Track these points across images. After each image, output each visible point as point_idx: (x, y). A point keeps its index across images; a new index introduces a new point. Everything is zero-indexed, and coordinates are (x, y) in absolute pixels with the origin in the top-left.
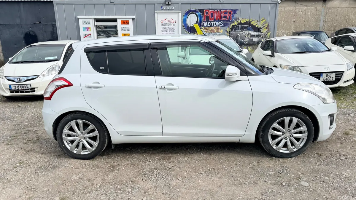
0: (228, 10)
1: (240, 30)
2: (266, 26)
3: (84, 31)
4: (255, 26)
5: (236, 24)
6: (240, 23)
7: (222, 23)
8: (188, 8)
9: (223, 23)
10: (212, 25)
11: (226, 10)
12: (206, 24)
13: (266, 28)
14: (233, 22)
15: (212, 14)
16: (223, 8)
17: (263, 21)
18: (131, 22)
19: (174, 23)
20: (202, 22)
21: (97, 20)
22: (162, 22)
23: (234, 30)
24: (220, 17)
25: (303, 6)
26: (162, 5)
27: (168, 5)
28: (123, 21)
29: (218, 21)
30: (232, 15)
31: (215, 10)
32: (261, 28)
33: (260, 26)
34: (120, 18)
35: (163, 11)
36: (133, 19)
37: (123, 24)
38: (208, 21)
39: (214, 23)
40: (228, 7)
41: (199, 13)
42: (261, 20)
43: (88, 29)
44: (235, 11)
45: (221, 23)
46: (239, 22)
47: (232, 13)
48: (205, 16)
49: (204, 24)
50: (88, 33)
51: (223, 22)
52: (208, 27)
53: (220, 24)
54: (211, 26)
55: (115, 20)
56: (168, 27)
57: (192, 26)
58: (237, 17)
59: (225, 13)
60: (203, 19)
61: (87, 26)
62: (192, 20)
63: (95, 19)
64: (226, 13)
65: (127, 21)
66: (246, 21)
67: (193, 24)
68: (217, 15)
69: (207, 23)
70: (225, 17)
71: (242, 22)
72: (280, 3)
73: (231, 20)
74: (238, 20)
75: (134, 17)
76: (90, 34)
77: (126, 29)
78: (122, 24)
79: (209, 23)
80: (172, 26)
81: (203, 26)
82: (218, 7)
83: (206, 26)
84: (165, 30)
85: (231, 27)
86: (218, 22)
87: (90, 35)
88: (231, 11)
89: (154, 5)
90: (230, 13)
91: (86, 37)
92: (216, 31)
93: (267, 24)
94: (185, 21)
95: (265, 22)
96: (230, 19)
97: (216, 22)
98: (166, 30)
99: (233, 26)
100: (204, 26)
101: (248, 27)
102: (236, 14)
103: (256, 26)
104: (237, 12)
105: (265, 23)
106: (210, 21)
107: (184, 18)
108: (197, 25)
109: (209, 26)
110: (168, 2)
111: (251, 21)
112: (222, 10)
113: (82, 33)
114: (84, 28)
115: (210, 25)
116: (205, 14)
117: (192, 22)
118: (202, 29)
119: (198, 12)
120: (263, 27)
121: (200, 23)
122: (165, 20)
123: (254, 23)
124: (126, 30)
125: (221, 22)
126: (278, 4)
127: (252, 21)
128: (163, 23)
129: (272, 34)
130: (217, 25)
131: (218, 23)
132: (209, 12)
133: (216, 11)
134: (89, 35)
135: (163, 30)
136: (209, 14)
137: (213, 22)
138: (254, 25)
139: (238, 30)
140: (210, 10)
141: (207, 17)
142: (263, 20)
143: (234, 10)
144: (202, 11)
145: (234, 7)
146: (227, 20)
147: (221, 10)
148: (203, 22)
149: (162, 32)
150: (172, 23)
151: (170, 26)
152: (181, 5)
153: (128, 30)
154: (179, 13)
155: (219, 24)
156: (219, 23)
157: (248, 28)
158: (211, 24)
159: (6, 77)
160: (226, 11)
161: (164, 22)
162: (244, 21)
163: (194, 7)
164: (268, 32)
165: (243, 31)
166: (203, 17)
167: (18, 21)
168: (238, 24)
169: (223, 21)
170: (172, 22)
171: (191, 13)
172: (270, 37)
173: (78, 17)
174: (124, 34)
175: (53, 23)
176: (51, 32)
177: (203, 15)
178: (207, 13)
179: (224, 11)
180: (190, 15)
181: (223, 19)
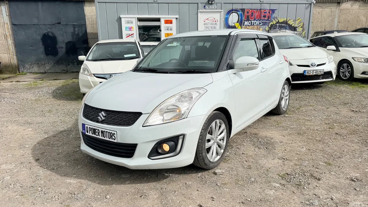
0: (267, 9)
1: (278, 29)
2: (302, 26)
3: (126, 30)
4: (292, 25)
5: (274, 23)
6: (278, 22)
7: (261, 22)
8: (230, 7)
9: (262, 22)
10: (252, 25)
12: (246, 23)
14: (272, 21)
15: (252, 14)
16: (262, 8)
17: (299, 20)
18: (174, 21)
19: (216, 22)
21: (140, 20)
22: (204, 21)
23: (273, 29)
24: (260, 17)
25: (319, 7)
26: (205, 4)
27: (212, 4)
28: (167, 20)
29: (258, 20)
30: (271, 15)
31: (255, 9)
32: (297, 27)
33: (296, 26)
34: (163, 17)
35: (206, 10)
36: (176, 18)
37: (167, 23)
38: (248, 20)
39: (254, 22)
40: (267, 7)
41: (241, 12)
42: (297, 19)
43: (130, 29)
44: (273, 11)
46: (277, 21)
47: (271, 12)
48: (246, 15)
49: (244, 22)
50: (131, 32)
51: (262, 21)
52: (248, 26)
53: (260, 23)
54: (251, 25)
55: (158, 20)
56: (210, 26)
58: (275, 17)
59: (264, 13)
60: (243, 18)
61: (130, 25)
63: (137, 18)
64: (266, 13)
65: (170, 20)
66: (283, 20)
67: (234, 23)
68: (256, 14)
69: (247, 22)
70: (265, 16)
71: (280, 21)
72: (315, 3)
73: (269, 20)
74: (276, 20)
75: (177, 17)
76: (133, 34)
77: (169, 28)
78: (165, 23)
79: (249, 22)
80: (214, 26)
81: (244, 25)
82: (258, 7)
84: (207, 29)
85: (269, 26)
86: (258, 21)
89: (197, 4)
90: (269, 13)
91: (128, 36)
92: (255, 29)
93: (302, 23)
94: (227, 20)
95: (300, 21)
96: (269, 18)
97: (256, 21)
99: (271, 25)
100: (245, 25)
101: (285, 26)
102: (274, 14)
103: (293, 25)
104: (276, 12)
105: (300, 22)
106: (250, 20)
107: (226, 17)
108: (238, 24)
109: (249, 25)
110: (212, 2)
111: (288, 20)
113: (125, 33)
114: (126, 28)
115: (250, 24)
116: (246, 13)
117: (233, 20)
119: (239, 11)
120: (298, 27)
121: (241, 22)
122: (208, 20)
123: (291, 22)
124: (169, 30)
125: (261, 21)
126: (313, 4)
127: (289, 21)
128: (205, 22)
129: (307, 33)
131: (257, 22)
132: (250, 11)
133: (256, 11)
134: (132, 35)
135: (205, 29)
136: (250, 13)
137: (253, 21)
138: (290, 24)
139: (276, 29)
140: (251, 9)
141: (248, 17)
142: (299, 19)
143: (273, 10)
144: (243, 10)
145: (273, 7)
146: (266, 19)
147: (261, 9)
148: (244, 21)
151: (212, 26)
152: (223, 5)
153: (171, 29)
154: (222, 12)
155: (258, 23)
157: (285, 27)
158: (252, 23)
159: (94, 74)
160: (266, 11)
161: (207, 21)
162: (281, 20)
163: (235, 7)
164: (303, 30)
165: (281, 30)
166: (244, 17)
167: (35, 21)
168: (276, 24)
169: (263, 20)
171: (232, 13)
172: (304, 35)
173: (121, 16)
174: (167, 34)
175: (75, 24)
176: (72, 33)
177: (244, 14)
178: (248, 12)
179: (264, 11)
180: (232, 14)
181: (263, 18)
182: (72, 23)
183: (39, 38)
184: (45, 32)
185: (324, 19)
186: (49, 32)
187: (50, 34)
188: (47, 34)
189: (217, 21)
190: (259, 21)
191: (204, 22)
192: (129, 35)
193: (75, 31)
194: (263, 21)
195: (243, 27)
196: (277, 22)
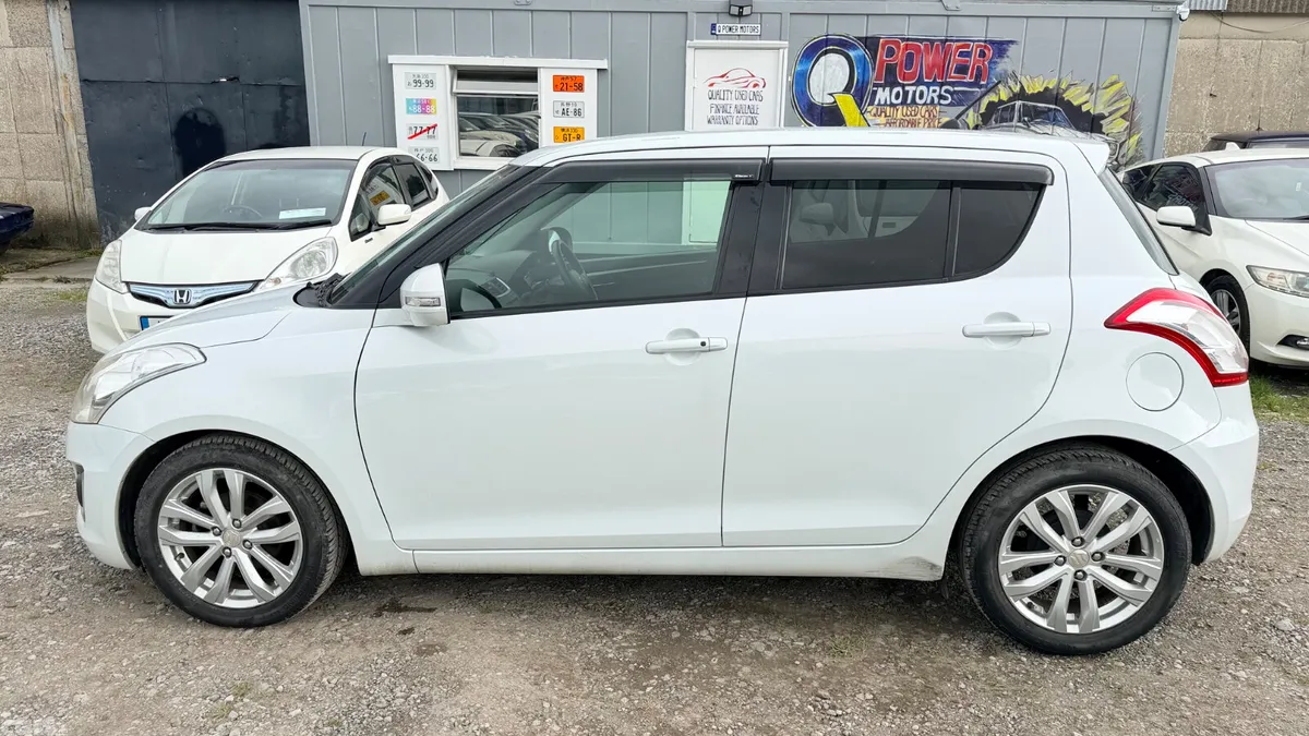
0: (974, 41)
1: (1019, 121)
2: (1126, 110)
3: (408, 112)
4: (1080, 106)
5: (1004, 97)
6: (1022, 95)
7: (946, 91)
8: (817, 30)
9: (952, 94)
10: (909, 101)
11: (965, 42)
12: (883, 95)
13: (1123, 117)
14: (994, 90)
15: (910, 57)
16: (954, 33)
17: (1115, 88)
18: (591, 81)
19: (755, 89)
20: (870, 87)
21: (464, 74)
22: (712, 85)
23: (996, 122)
24: (943, 71)
25: (1251, 35)
26: (714, 16)
27: (740, 16)
28: (563, 78)
29: (934, 83)
30: (990, 63)
31: (921, 41)
32: (1103, 117)
33: (1100, 109)
34: (549, 68)
35: (719, 41)
36: (600, 72)
37: (562, 90)
38: (891, 83)
39: (915, 92)
40: (975, 31)
41: (861, 52)
42: (1107, 83)
43: (425, 106)
44: (1001, 48)
45: (943, 93)
46: (1017, 89)
47: (989, 54)
48: (882, 62)
49: (875, 93)
50: (426, 121)
51: (951, 89)
52: (892, 105)
53: (941, 97)
54: (904, 103)
55: (530, 76)
56: (735, 102)
57: (829, 100)
58: (1010, 72)
59: (961, 54)
60: (872, 76)
61: (423, 93)
62: (830, 77)
63: (453, 67)
64: (968, 54)
65: (575, 77)
66: (1044, 86)
67: (831, 94)
68: (928, 59)
69: (887, 89)
70: (962, 69)
71: (1029, 91)
72: (1185, 16)
73: (982, 83)
74: (1011, 83)
75: (604, 64)
76: (434, 127)
77: (571, 109)
78: (556, 88)
79: (895, 90)
80: (748, 102)
81: (871, 103)
82: (935, 29)
83: (882, 102)
84: (721, 114)
85: (982, 110)
86: (932, 88)
87: (431, 131)
88: (985, 47)
89: (682, 17)
90: (983, 54)
91: (416, 135)
92: (922, 120)
93: (1129, 102)
94: (800, 83)
95: (1120, 91)
96: (979, 76)
97: (924, 88)
98: (725, 115)
99: (991, 104)
100: (876, 102)
101: (1050, 110)
102: (1006, 60)
103: (1084, 109)
104: (1012, 50)
105: (1120, 96)
106: (899, 85)
107: (798, 68)
108: (849, 98)
109: (894, 101)
110: (741, 7)
111: (1063, 87)
112: (951, 41)
113: (404, 120)
114: (409, 101)
115: (900, 100)
116: (881, 57)
117: (828, 83)
118: (867, 116)
119: (853, 47)
120: (1111, 114)
121: (860, 91)
122: (724, 79)
123: (1075, 96)
124: (571, 114)
125: (944, 88)
126: (1176, 21)
127: (1067, 89)
128: (714, 88)
129: (1147, 143)
130: (928, 102)
131: (930, 93)
132: (899, 47)
133: (926, 46)
134: (429, 128)
135: (713, 114)
136: (900, 56)
137: (911, 89)
138: (1075, 103)
139: (1011, 120)
140: (903, 40)
141: (891, 70)
142: (1112, 84)
143: (1001, 43)
144: (870, 43)
145: (998, 32)
146: (968, 80)
147: (947, 40)
148: (875, 85)
149: (709, 122)
150: (750, 88)
151: (741, 102)
152: (788, 20)
153: (578, 113)
154: (781, 51)
155: (935, 95)
156: (937, 93)
157: (1051, 114)
158: (906, 93)
159: (128, 283)
160: (968, 46)
161: (721, 85)
162: (1034, 87)
163: (839, 28)
164: (1130, 131)
165: (1032, 128)
166: (874, 69)
167: (154, 71)
168: (1010, 100)
169: (953, 84)
170: (752, 85)
171: (826, 53)
172: (1137, 151)
173: (389, 56)
174: (563, 130)
175: (285, 82)
176: (276, 114)
177: (874, 58)
178: (891, 52)
179: (959, 47)
180: (823, 58)
181: (953, 76)
182: (276, 82)
183: (166, 129)
184: (185, 108)
185: (1270, 81)
186: (202, 109)
187: (202, 117)
188: (191, 116)
189: (761, 84)
190: (937, 88)
191: (711, 88)
192: (418, 131)
193: (284, 107)
194: (956, 89)
195: (870, 108)
196: (1015, 95)
